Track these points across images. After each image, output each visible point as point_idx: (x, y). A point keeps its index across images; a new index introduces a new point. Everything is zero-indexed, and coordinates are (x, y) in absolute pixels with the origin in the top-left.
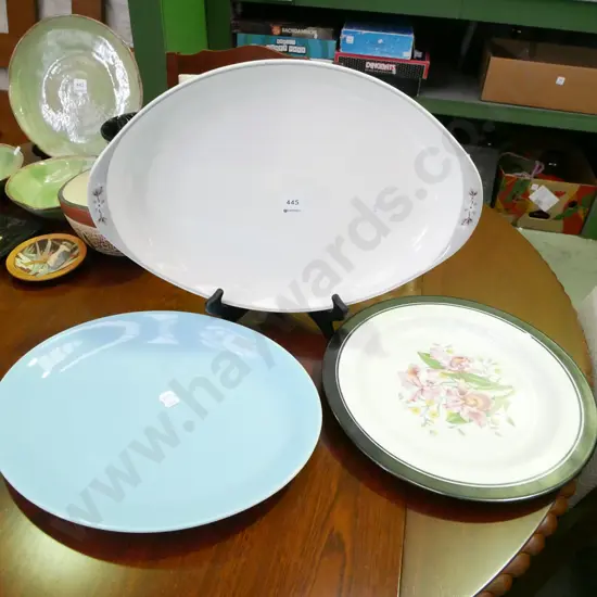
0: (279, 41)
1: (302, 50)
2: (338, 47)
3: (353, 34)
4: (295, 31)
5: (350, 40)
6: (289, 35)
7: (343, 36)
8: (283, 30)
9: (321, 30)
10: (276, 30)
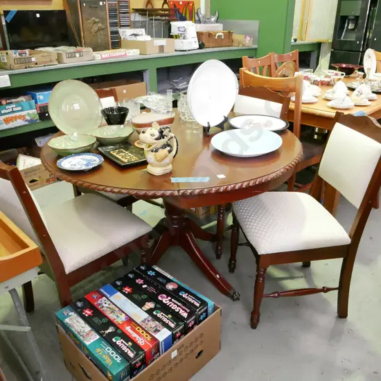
0: (7, 107)
1: (20, 108)
2: (36, 103)
3: (42, 94)
4: (13, 100)
5: (41, 97)
6: (11, 103)
7: (38, 96)
8: (8, 101)
9: (26, 97)
10: (4, 102)
